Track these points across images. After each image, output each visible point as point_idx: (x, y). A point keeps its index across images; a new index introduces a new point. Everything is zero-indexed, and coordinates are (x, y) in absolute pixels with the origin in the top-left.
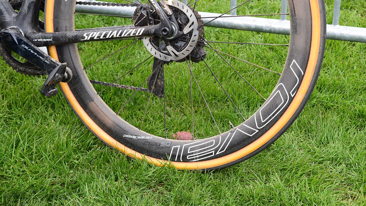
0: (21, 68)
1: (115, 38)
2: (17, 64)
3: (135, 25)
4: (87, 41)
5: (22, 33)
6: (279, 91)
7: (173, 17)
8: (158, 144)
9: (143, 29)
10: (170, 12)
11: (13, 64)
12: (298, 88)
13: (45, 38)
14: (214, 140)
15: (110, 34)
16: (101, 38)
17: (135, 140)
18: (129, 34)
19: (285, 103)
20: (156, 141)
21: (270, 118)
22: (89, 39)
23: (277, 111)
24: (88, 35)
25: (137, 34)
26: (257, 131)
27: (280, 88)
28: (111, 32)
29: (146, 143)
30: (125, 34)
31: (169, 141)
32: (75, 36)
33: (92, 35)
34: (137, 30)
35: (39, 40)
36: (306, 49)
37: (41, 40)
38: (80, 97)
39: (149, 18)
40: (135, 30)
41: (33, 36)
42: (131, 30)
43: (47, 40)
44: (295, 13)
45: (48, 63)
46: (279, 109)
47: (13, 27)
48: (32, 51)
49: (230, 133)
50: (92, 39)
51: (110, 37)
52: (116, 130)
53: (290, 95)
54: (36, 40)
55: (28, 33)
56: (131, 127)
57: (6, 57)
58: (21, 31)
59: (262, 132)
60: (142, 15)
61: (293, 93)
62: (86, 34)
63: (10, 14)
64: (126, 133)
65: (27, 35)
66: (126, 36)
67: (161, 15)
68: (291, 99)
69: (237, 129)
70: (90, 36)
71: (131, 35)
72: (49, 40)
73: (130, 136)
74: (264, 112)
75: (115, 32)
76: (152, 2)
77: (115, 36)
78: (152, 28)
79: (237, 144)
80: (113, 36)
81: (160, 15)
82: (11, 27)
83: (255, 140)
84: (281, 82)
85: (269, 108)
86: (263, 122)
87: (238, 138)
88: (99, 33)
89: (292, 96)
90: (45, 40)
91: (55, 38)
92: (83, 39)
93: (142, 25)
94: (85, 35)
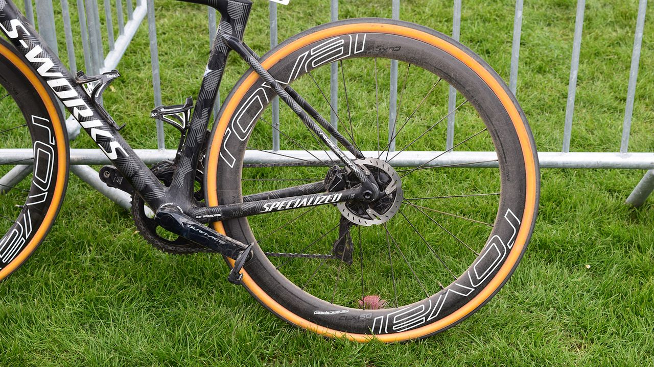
0: (170, 248)
1: (304, 207)
2: (165, 244)
3: (329, 190)
4: (268, 212)
5: (181, 210)
6: (494, 244)
7: (373, 177)
8: (357, 318)
9: (341, 195)
10: (368, 172)
11: (159, 244)
12: (515, 239)
13: (212, 213)
14: (423, 306)
15: (299, 203)
16: (287, 207)
17: (328, 316)
18: (324, 201)
19: (502, 256)
20: (354, 314)
21: (487, 274)
22: (270, 210)
23: (494, 266)
24: (269, 206)
25: (333, 201)
26: (473, 290)
27: (495, 240)
28: (299, 200)
29: (343, 318)
30: (318, 202)
31: (369, 313)
32: (252, 208)
33: (275, 206)
34: (333, 196)
35: (204, 216)
36: (521, 196)
37: (208, 216)
38: (256, 275)
39: (346, 182)
40: (330, 196)
41: (195, 212)
42: (326, 197)
43: (216, 215)
44: (506, 160)
45: (223, 243)
46: (496, 263)
47: (168, 204)
48: (201, 232)
49: (441, 295)
50: (275, 210)
51: (299, 206)
52: (304, 307)
53: (507, 247)
54: (200, 217)
55: (188, 210)
56: (322, 303)
57: (150, 237)
58: (179, 208)
59: (478, 290)
60: (337, 179)
61: (510, 245)
62: (266, 204)
63: (161, 189)
64: (317, 308)
65: (187, 211)
66: (319, 203)
67: (362, 178)
68: (509, 251)
69: (449, 290)
70: (272, 207)
71: (326, 202)
72: (218, 215)
73: (322, 313)
74: (479, 268)
75: (305, 200)
76: (349, 164)
77: (305, 205)
78: (352, 192)
79: (451, 306)
80: (302, 204)
81: (360, 177)
82: (166, 204)
83: (471, 300)
84: (495, 233)
85: (484, 263)
86: (479, 279)
87: (451, 300)
88: (283, 202)
89: (510, 248)
90: (212, 216)
91: (225, 213)
92: (263, 211)
93: (337, 190)
94: (265, 206)
